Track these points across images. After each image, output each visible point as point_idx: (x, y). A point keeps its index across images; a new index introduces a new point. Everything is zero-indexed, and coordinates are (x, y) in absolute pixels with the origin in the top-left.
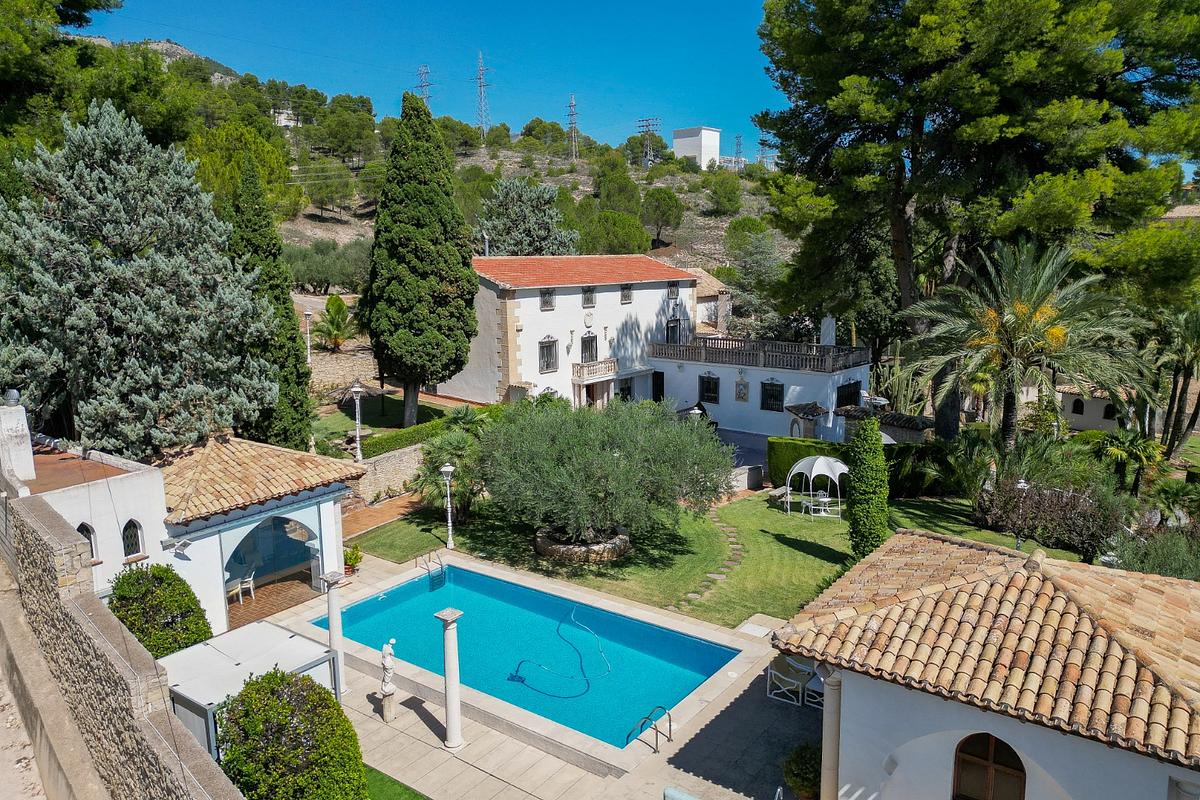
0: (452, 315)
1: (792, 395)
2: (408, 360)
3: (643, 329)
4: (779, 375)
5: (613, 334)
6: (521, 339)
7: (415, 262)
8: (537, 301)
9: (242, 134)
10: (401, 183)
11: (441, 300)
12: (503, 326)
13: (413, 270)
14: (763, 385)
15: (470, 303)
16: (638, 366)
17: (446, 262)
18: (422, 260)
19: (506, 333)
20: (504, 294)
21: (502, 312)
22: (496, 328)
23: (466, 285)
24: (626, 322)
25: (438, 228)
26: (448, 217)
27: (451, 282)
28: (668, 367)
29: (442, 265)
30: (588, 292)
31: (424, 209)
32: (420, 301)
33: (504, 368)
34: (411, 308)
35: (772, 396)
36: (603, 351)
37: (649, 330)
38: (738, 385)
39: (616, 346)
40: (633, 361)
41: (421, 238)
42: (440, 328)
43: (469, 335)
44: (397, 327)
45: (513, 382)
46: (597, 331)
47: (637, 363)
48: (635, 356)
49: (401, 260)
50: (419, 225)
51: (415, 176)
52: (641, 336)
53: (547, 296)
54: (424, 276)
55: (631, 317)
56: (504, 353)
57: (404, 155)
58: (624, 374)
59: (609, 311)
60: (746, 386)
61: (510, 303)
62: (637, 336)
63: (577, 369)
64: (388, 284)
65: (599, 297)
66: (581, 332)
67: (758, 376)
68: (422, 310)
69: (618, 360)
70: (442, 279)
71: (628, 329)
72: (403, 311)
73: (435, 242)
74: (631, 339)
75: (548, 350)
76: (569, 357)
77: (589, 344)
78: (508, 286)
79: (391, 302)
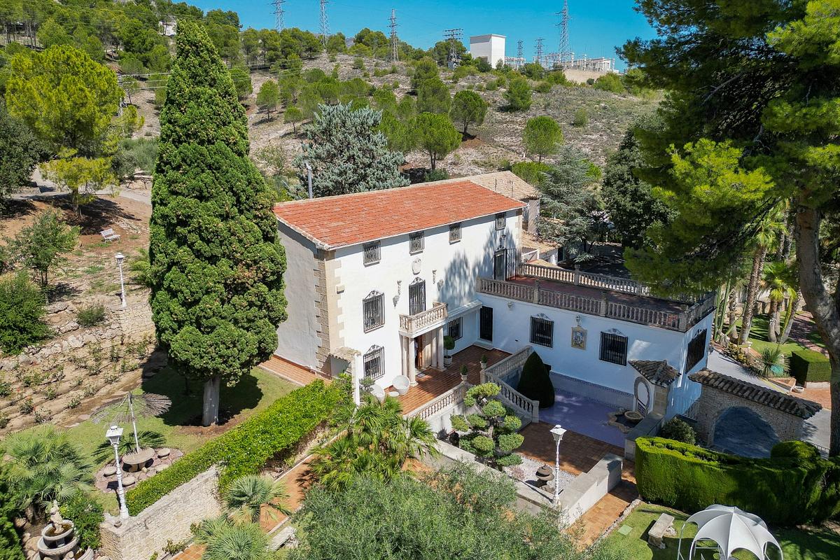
0: (251, 304)
1: (637, 350)
2: (197, 363)
3: (471, 265)
4: (623, 328)
5: (441, 276)
6: (342, 301)
7: (199, 244)
8: (360, 256)
10: (177, 142)
11: (237, 288)
12: (322, 288)
13: (198, 254)
14: (604, 335)
15: (275, 283)
16: (467, 304)
17: (240, 241)
18: (208, 242)
19: (324, 297)
20: (321, 254)
21: (320, 273)
22: (314, 289)
23: (269, 266)
24: (455, 261)
25: (229, 199)
26: (241, 185)
27: (248, 266)
28: (499, 304)
29: (236, 245)
30: (416, 238)
31: (207, 176)
32: (208, 292)
33: (324, 333)
34: (196, 302)
35: (614, 348)
36: (432, 295)
37: (477, 265)
38: (574, 332)
39: (444, 287)
40: (461, 298)
41: (205, 215)
42: (236, 322)
43: (275, 322)
44: (181, 324)
45: (334, 350)
46: (425, 276)
47: (465, 300)
48: (463, 294)
49: (182, 241)
50: (201, 198)
51: (195, 135)
52: (470, 272)
53: (371, 250)
54: (213, 260)
55: (459, 256)
56: (323, 317)
57: (179, 105)
58: (453, 315)
59: (439, 253)
60: (583, 334)
61: (328, 264)
62: (465, 273)
63: (406, 321)
64: (169, 269)
65: (428, 241)
66: (410, 280)
67: (597, 326)
68: (210, 303)
69: (447, 302)
70: (237, 262)
71: (456, 268)
72: (187, 305)
73: (225, 217)
74: (460, 276)
75: (373, 308)
76: (395, 311)
77: (417, 291)
78: (326, 246)
79: (174, 294)
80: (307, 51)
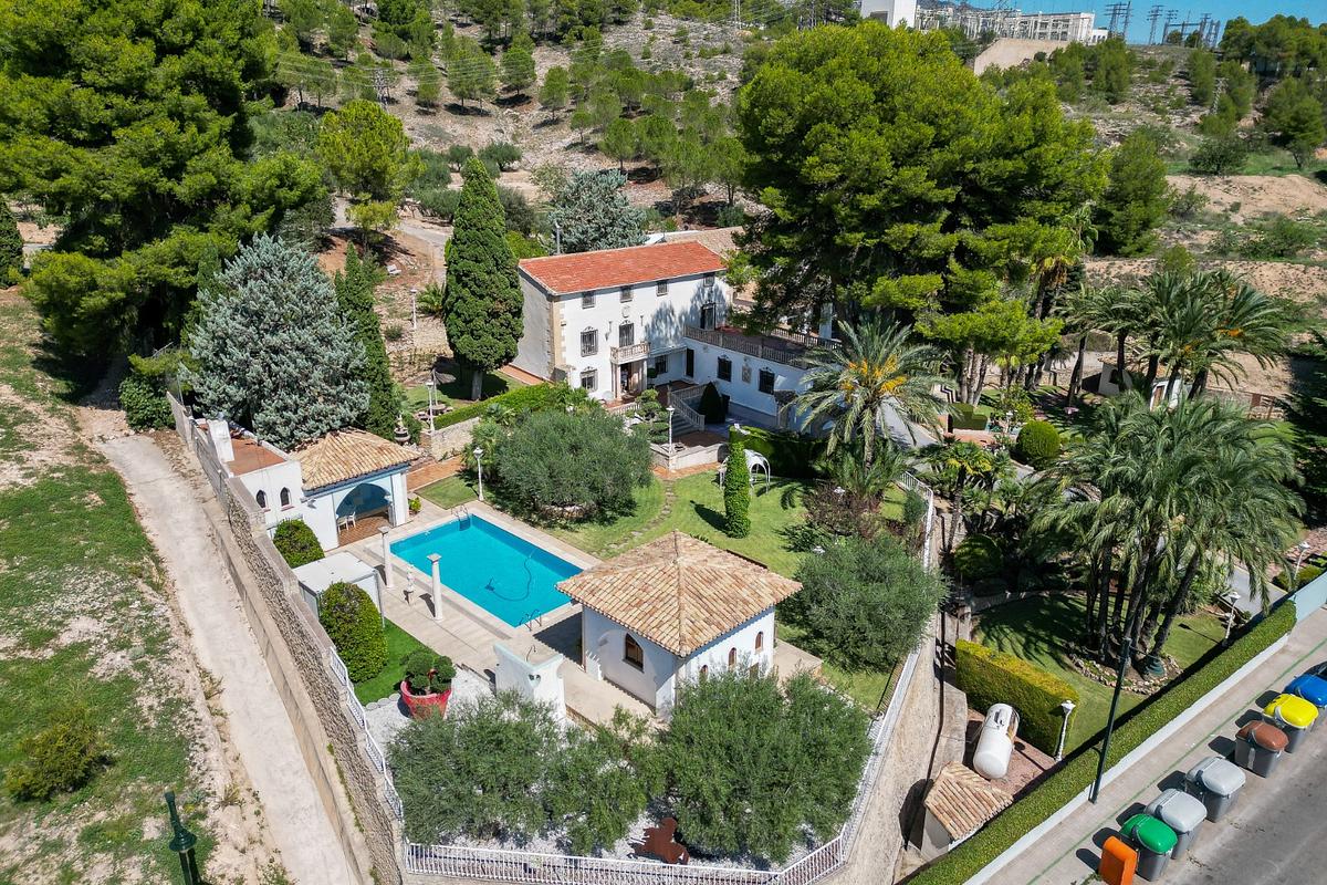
0: (502, 325)
1: (780, 382)
2: (471, 357)
3: (677, 313)
4: (773, 367)
5: (648, 320)
6: (565, 332)
7: (474, 287)
8: (580, 301)
9: (368, 114)
10: (465, 228)
11: (495, 315)
12: (551, 322)
13: (473, 293)
14: (761, 372)
15: (518, 313)
16: (672, 345)
17: (497, 287)
18: (479, 286)
19: (552, 328)
20: (551, 298)
21: (550, 310)
22: (546, 321)
23: (513, 303)
24: (661, 310)
25: (491, 263)
26: (499, 254)
27: (501, 302)
28: (696, 346)
29: (494, 290)
30: (626, 291)
31: (480, 249)
32: (478, 316)
33: (552, 353)
34: (471, 321)
35: (767, 381)
36: (639, 335)
37: (684, 314)
38: (744, 369)
39: (651, 330)
40: (667, 340)
41: (479, 272)
42: (493, 335)
43: (517, 337)
44: (462, 333)
45: (558, 365)
46: (634, 319)
47: (671, 342)
48: (668, 336)
49: (465, 285)
50: (477, 261)
51: (475, 225)
52: (675, 319)
53: (588, 298)
54: (481, 297)
55: (665, 306)
56: (551, 342)
57: (467, 208)
58: (656, 352)
59: (645, 303)
60: (749, 371)
61: (555, 304)
62: (671, 320)
63: (614, 351)
64: (457, 301)
65: (635, 293)
66: (620, 321)
67: (758, 364)
68: (479, 322)
69: (649, 343)
70: (495, 299)
71: (663, 315)
72: (466, 322)
73: (489, 273)
74: (666, 322)
75: (589, 339)
76: (608, 342)
77: (626, 330)
78: (554, 293)
79: (459, 315)
80: (614, 11)
